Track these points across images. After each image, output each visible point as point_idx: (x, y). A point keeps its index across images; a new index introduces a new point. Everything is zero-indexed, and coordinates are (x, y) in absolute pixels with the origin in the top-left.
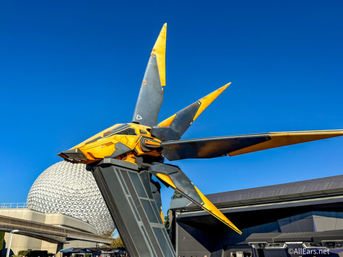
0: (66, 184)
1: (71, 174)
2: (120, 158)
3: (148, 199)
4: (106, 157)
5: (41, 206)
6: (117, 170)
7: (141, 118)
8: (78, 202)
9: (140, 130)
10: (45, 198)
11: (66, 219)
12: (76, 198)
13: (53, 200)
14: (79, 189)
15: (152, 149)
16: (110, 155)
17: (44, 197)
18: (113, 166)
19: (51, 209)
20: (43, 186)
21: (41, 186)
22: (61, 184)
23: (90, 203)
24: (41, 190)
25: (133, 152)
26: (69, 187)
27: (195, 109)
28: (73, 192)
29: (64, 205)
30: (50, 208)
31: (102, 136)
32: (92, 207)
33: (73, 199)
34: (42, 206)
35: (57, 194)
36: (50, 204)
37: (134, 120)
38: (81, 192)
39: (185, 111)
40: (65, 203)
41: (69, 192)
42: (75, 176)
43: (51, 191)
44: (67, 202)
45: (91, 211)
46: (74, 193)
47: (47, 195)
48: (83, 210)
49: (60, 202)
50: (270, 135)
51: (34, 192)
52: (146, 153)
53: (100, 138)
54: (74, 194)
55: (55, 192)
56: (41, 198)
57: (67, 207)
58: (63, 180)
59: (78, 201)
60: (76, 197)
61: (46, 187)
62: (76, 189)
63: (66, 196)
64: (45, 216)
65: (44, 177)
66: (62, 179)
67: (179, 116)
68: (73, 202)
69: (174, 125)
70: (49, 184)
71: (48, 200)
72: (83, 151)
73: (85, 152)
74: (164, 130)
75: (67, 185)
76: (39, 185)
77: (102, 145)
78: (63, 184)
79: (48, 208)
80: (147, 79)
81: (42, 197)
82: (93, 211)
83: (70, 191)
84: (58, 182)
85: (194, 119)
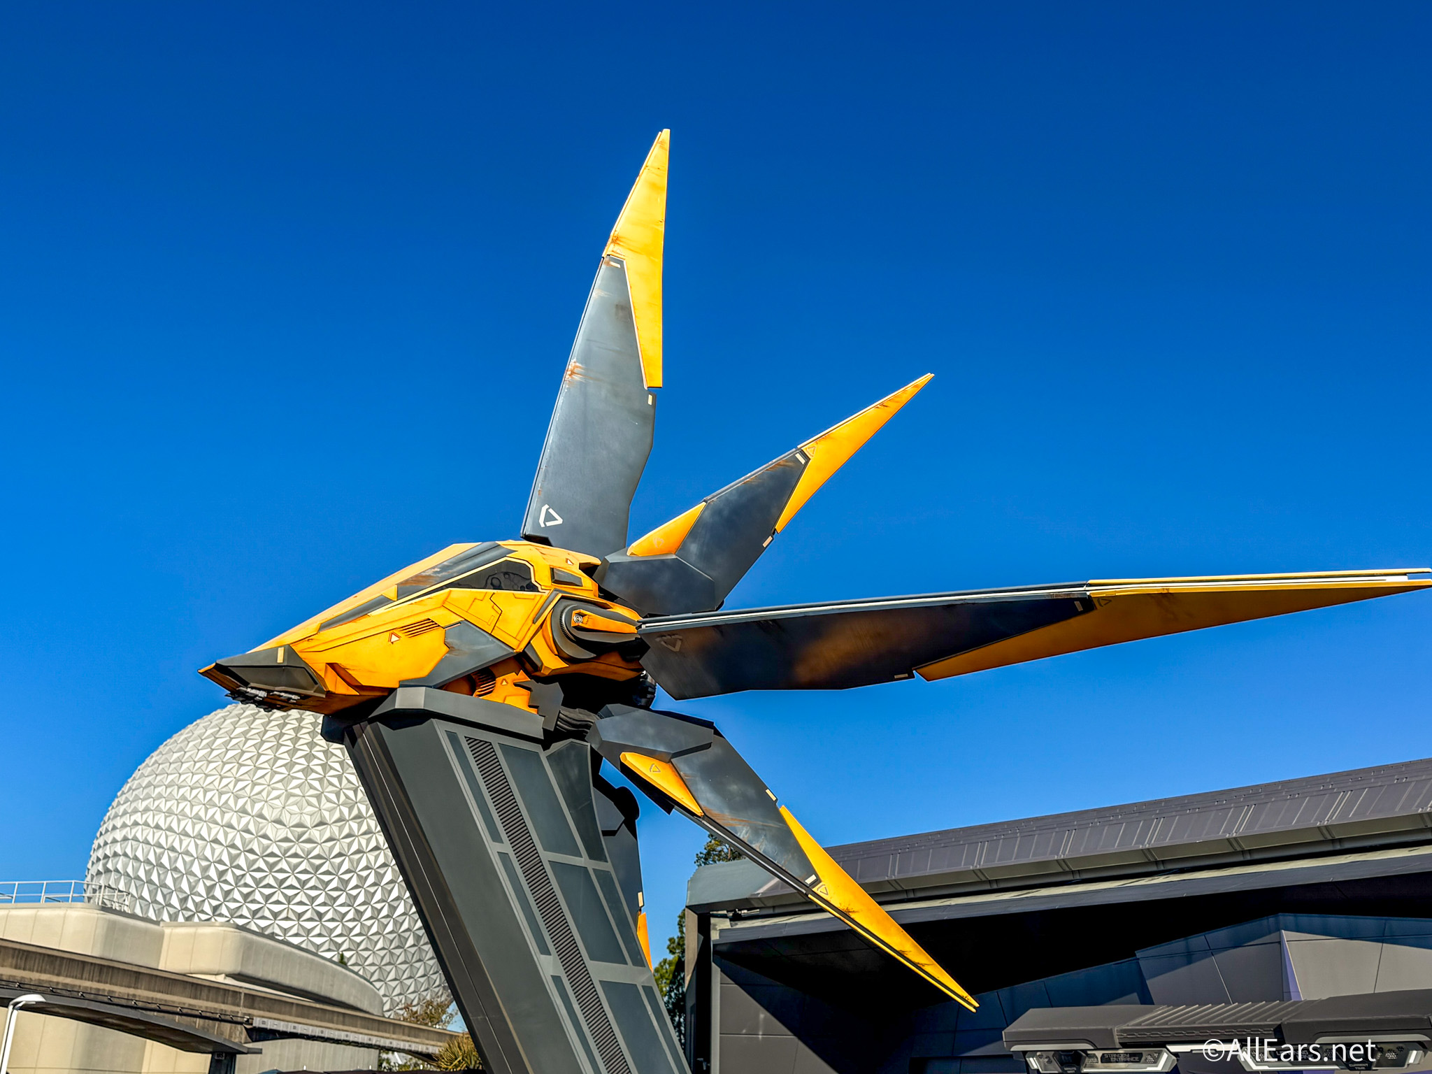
0: (254, 802)
1: (276, 759)
2: (466, 687)
3: (583, 860)
4: (405, 684)
5: (146, 894)
6: (453, 738)
7: (560, 521)
8: (304, 877)
9: (552, 570)
10: (165, 861)
11: (248, 950)
12: (294, 861)
13: (196, 869)
14: (308, 821)
15: (600, 649)
16: (424, 673)
17: (158, 857)
18: (434, 721)
19: (190, 905)
20: (158, 810)
21: (147, 810)
22: (231, 802)
23: (354, 882)
24: (146, 824)
25: (523, 661)
26: (265, 812)
27: (786, 481)
28: (283, 832)
29: (245, 890)
30: (183, 901)
31: (391, 593)
32: (361, 899)
33: (283, 865)
34: (153, 893)
35: (216, 841)
36: (185, 886)
37: (528, 530)
38: (315, 834)
39: (741, 491)
40: (249, 880)
41: (265, 837)
42: (290, 766)
43: (189, 830)
44: (258, 875)
45: (360, 914)
46: (286, 840)
47: (173, 849)
48: (322, 909)
49: (229, 877)
50: (1091, 592)
51: (118, 835)
52: (575, 668)
53: (382, 602)
54: (285, 845)
55: (204, 833)
56: (148, 862)
57: (258, 897)
58: (241, 785)
59: (305, 872)
60: (296, 855)
61: (170, 812)
62: (295, 821)
63: (252, 851)
64: (161, 936)
65: (163, 772)
66: (238, 781)
67: (716, 511)
68: (281, 876)
69: (694, 548)
70: (184, 798)
71: (176, 869)
72: (309, 658)
73: (318, 663)
74: (652, 568)
75: (258, 806)
76: (141, 806)
77: (392, 632)
78: (241, 802)
79: (175, 901)
80: (586, 359)
81: (152, 858)
82: (368, 914)
83: (270, 830)
84: (221, 794)
85: (779, 526)
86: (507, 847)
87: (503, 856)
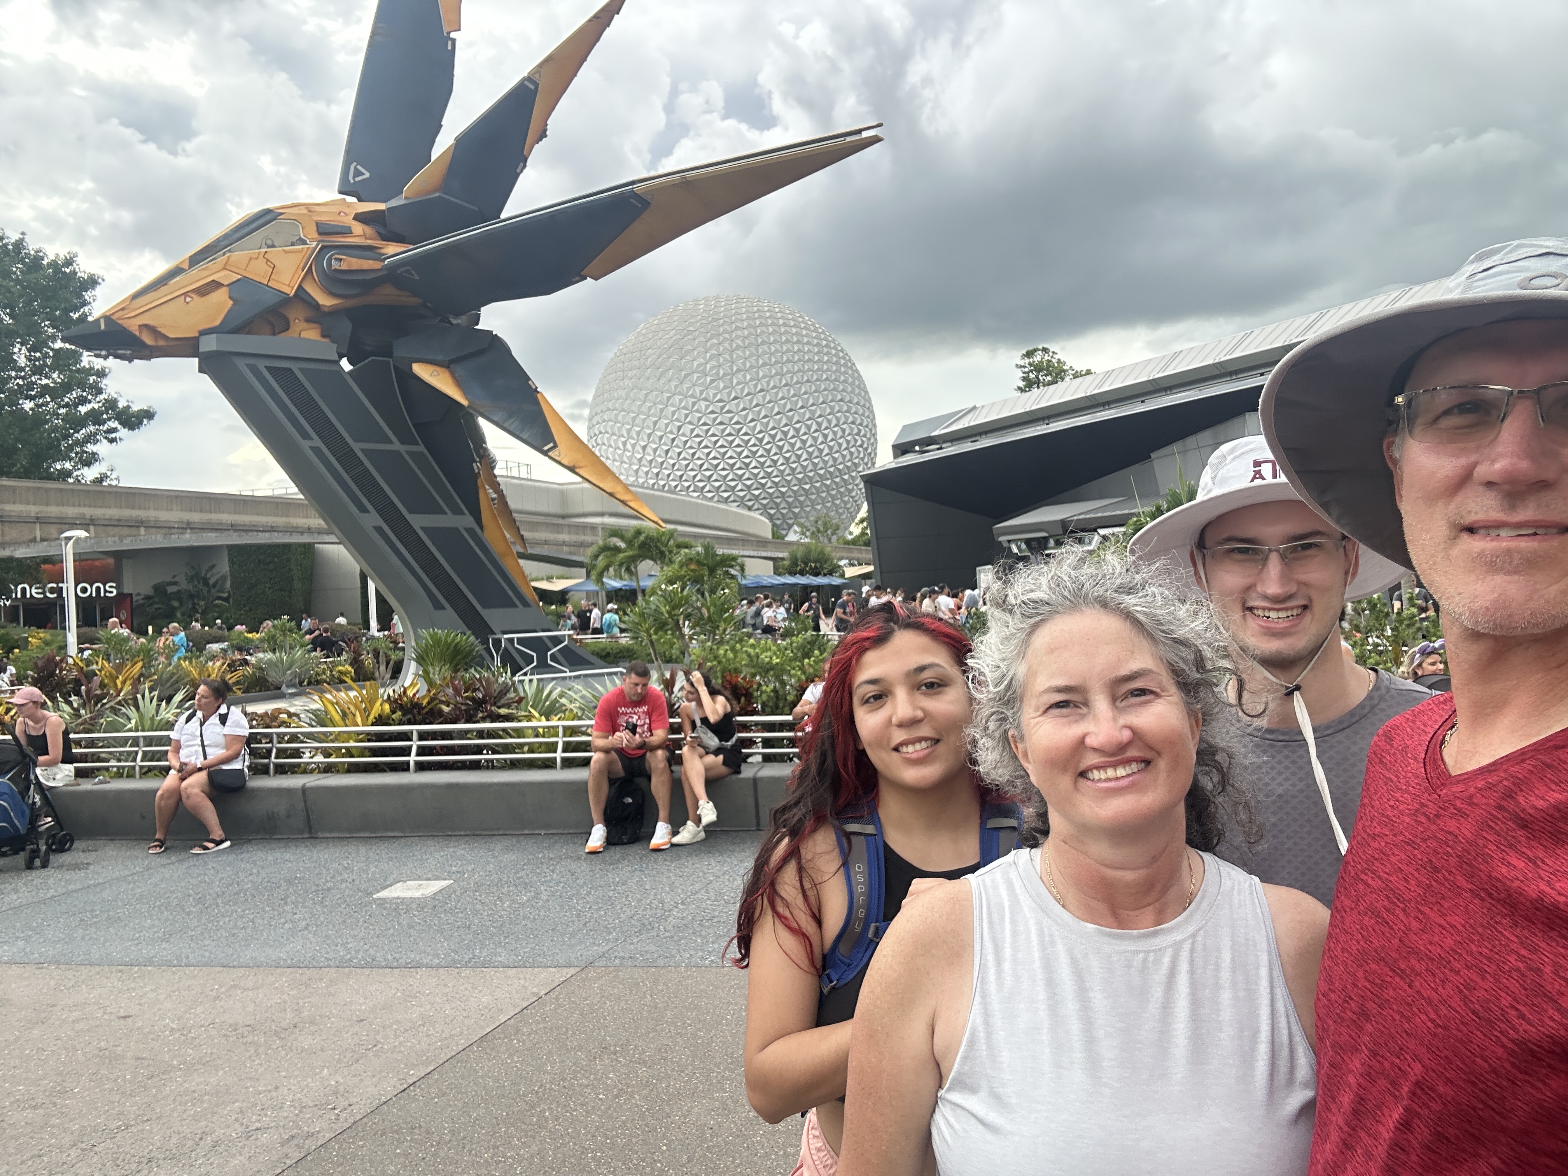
4: (204, 333)
6: (253, 368)
7: (367, 175)
9: (318, 225)
16: (217, 323)
25: (301, 302)
50: (636, 189)
53: (178, 271)
69: (455, 184)
72: (126, 323)
73: (133, 326)
74: (424, 207)
77: (185, 294)
86: (317, 442)
87: (316, 450)
